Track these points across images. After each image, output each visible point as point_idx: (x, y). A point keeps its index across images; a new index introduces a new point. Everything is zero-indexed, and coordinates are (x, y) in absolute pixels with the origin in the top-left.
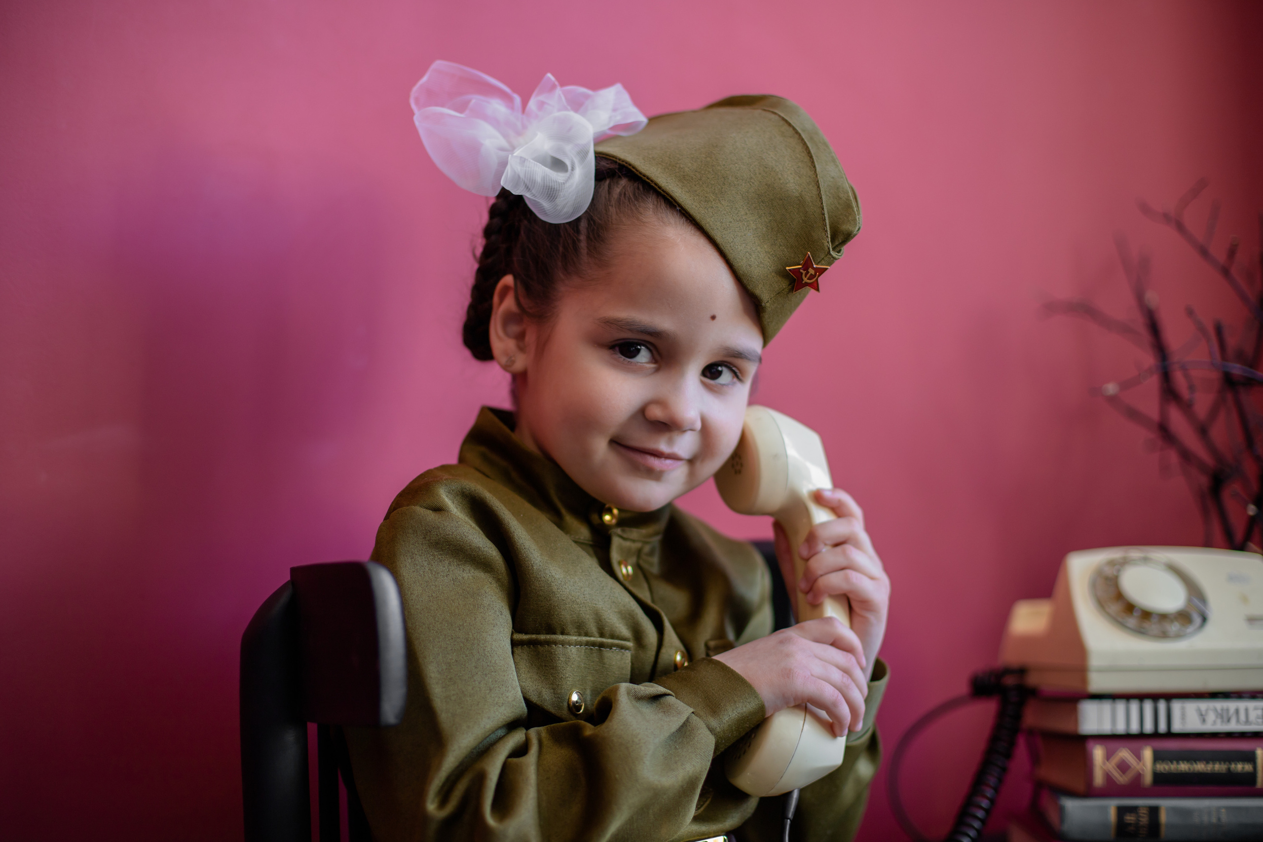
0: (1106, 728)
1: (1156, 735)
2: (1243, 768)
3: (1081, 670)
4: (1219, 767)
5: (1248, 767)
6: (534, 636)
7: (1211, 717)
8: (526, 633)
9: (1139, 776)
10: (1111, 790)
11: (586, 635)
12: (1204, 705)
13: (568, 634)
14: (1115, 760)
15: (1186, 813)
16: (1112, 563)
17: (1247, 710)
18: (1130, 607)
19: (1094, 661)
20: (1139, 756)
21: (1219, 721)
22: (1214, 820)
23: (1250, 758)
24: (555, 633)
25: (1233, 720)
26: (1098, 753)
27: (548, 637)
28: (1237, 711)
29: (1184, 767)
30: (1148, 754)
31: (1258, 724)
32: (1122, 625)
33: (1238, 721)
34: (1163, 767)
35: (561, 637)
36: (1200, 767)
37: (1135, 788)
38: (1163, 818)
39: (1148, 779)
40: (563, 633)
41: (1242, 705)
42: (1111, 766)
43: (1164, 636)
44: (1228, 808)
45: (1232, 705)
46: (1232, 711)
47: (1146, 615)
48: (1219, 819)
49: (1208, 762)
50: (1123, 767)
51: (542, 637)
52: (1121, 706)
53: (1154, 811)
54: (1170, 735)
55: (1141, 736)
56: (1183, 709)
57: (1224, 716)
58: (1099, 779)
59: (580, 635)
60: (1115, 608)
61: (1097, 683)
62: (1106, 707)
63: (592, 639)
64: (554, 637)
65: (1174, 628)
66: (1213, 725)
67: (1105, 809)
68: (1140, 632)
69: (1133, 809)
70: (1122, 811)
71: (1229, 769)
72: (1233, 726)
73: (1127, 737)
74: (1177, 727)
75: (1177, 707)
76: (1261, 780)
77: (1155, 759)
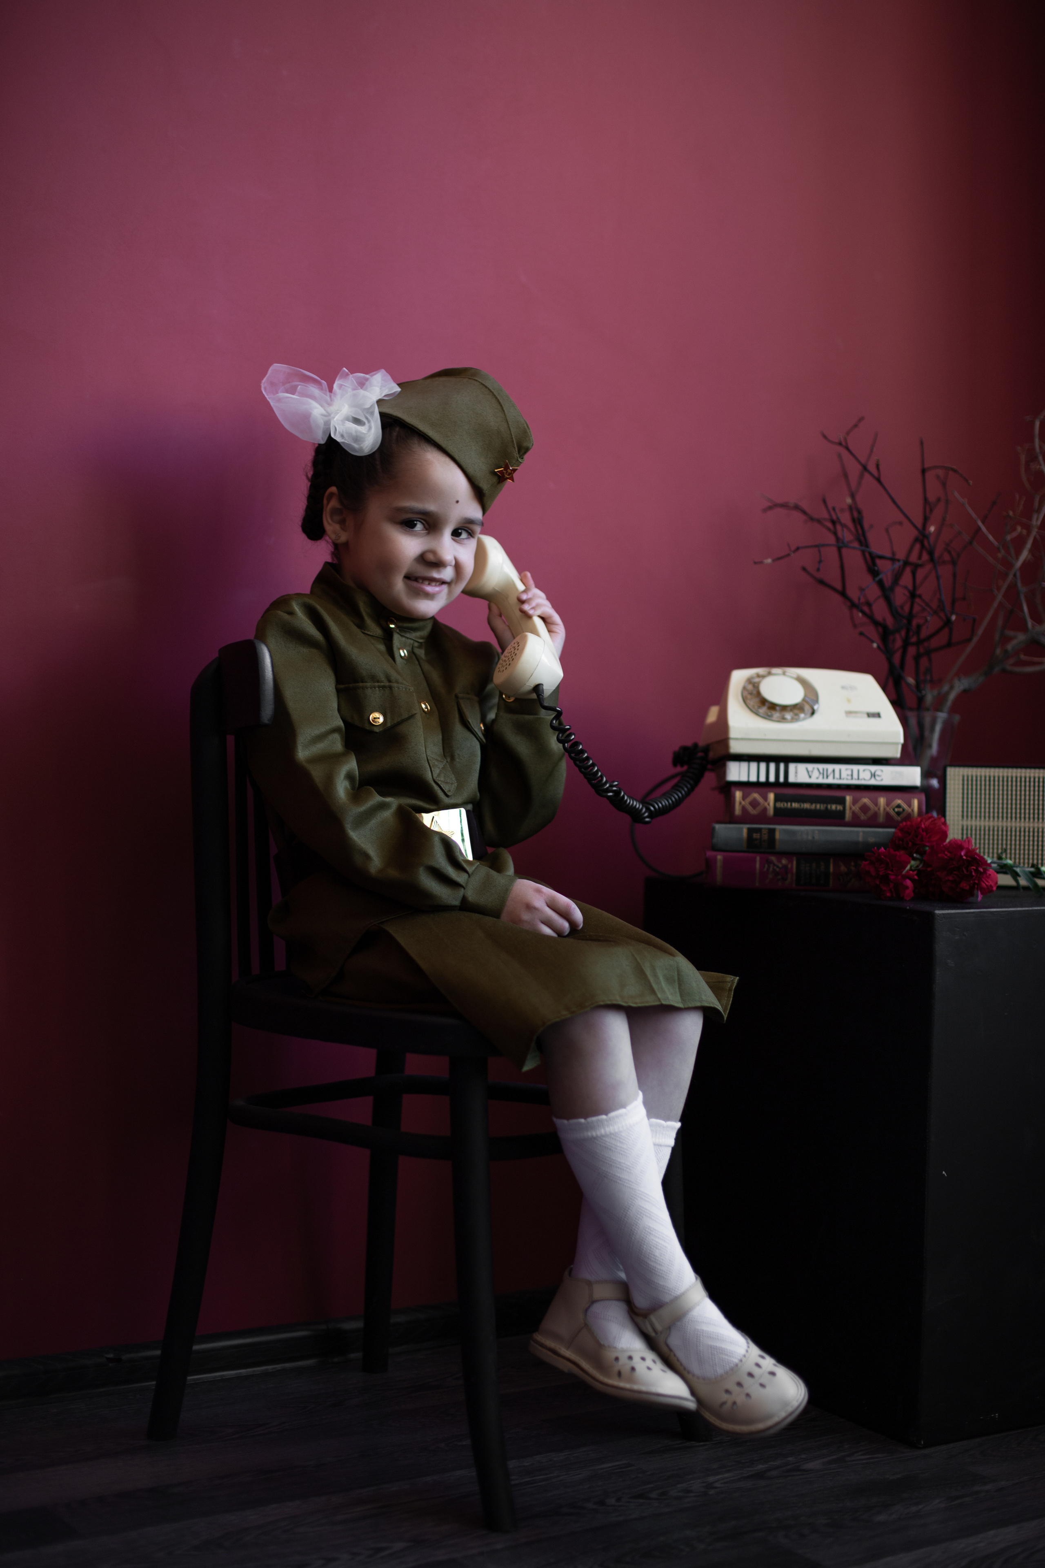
0: (744, 778)
1: (777, 784)
2: (836, 808)
3: (725, 741)
4: (820, 806)
5: (840, 807)
6: (347, 685)
7: (815, 774)
8: (343, 684)
9: (765, 810)
10: (745, 818)
11: (378, 682)
12: (810, 766)
13: (366, 682)
14: (749, 800)
15: (794, 833)
16: (758, 676)
17: (840, 771)
18: (764, 701)
19: (733, 734)
20: (765, 798)
21: (821, 776)
22: (810, 838)
23: (842, 801)
24: (358, 682)
25: (831, 777)
26: (738, 794)
27: (354, 685)
28: (834, 771)
29: (795, 805)
30: (771, 796)
31: (847, 779)
32: (757, 714)
33: (834, 778)
34: (780, 805)
35: (361, 684)
36: (806, 806)
37: (762, 817)
38: (778, 836)
39: (771, 812)
40: (362, 682)
41: (837, 767)
42: (746, 803)
43: (783, 720)
44: (819, 831)
45: (830, 767)
46: (830, 770)
47: (773, 706)
48: (814, 838)
49: (812, 803)
50: (755, 804)
51: (351, 685)
52: (754, 765)
53: (772, 832)
54: (787, 784)
55: (767, 784)
56: (796, 768)
57: (825, 774)
58: (738, 810)
59: (374, 682)
60: (753, 702)
61: (736, 747)
62: (744, 765)
63: (383, 684)
64: (357, 684)
65: (788, 716)
66: (817, 779)
67: (741, 829)
68: (768, 717)
69: (759, 830)
70: (750, 831)
71: (827, 808)
72: (830, 780)
73: (757, 785)
74: (792, 779)
75: (792, 767)
76: (848, 816)
77: (777, 799)
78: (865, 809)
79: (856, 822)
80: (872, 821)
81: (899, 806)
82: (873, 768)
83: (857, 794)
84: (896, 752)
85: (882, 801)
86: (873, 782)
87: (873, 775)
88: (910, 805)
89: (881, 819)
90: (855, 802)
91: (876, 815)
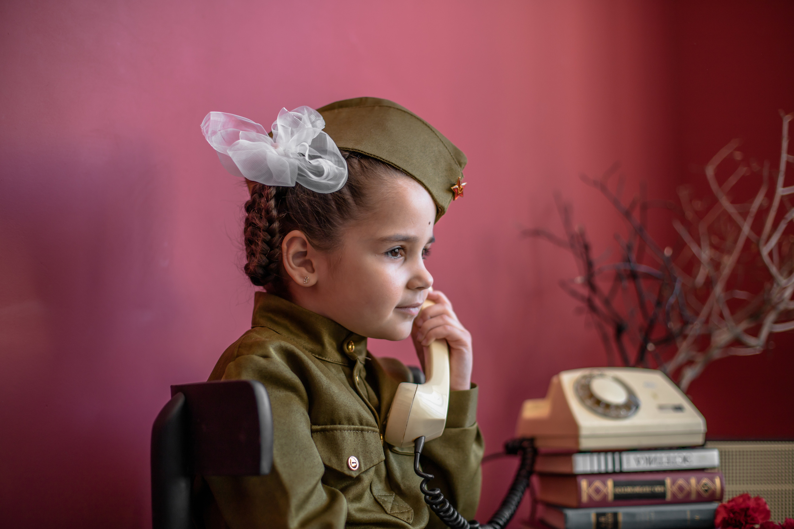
0: (588, 469)
1: (614, 473)
2: (659, 489)
3: (577, 437)
4: (646, 489)
5: (662, 489)
6: (323, 427)
7: (642, 462)
8: (319, 425)
9: (605, 496)
10: (592, 504)
11: (353, 424)
12: (639, 455)
13: (343, 424)
14: (593, 487)
15: (633, 515)
16: (586, 377)
17: (660, 457)
18: (598, 401)
19: (584, 432)
20: (605, 484)
21: (646, 464)
22: (648, 519)
23: (662, 483)
24: (335, 424)
25: (653, 463)
26: (584, 484)
27: (332, 426)
28: (655, 458)
29: (628, 490)
30: (610, 483)
31: (665, 464)
32: (596, 411)
33: (656, 464)
34: (618, 490)
35: (339, 426)
36: (637, 490)
37: (604, 503)
38: (621, 518)
39: (610, 497)
40: (340, 424)
41: (658, 455)
42: (591, 490)
43: (617, 417)
44: (654, 512)
45: (653, 455)
46: (652, 458)
47: (607, 406)
48: (651, 518)
49: (640, 487)
50: (597, 491)
51: (329, 427)
53: (615, 515)
54: (621, 472)
55: (607, 474)
56: (627, 457)
57: (649, 461)
58: (585, 498)
59: (349, 424)
60: (590, 402)
61: (585, 444)
62: (588, 457)
63: (357, 427)
64: (335, 426)
65: (623, 413)
66: (643, 466)
67: (589, 515)
69: (604, 514)
70: (599, 515)
71: (651, 490)
72: (654, 466)
73: (599, 474)
74: (625, 468)
75: (625, 456)
76: (669, 497)
77: (616, 485)
78: (681, 489)
79: (675, 501)
80: (686, 501)
81: (705, 484)
82: (685, 454)
83: (675, 476)
84: (700, 440)
85: (693, 481)
86: (685, 465)
87: (685, 460)
88: (713, 482)
89: (693, 497)
90: (673, 483)
91: (689, 494)
